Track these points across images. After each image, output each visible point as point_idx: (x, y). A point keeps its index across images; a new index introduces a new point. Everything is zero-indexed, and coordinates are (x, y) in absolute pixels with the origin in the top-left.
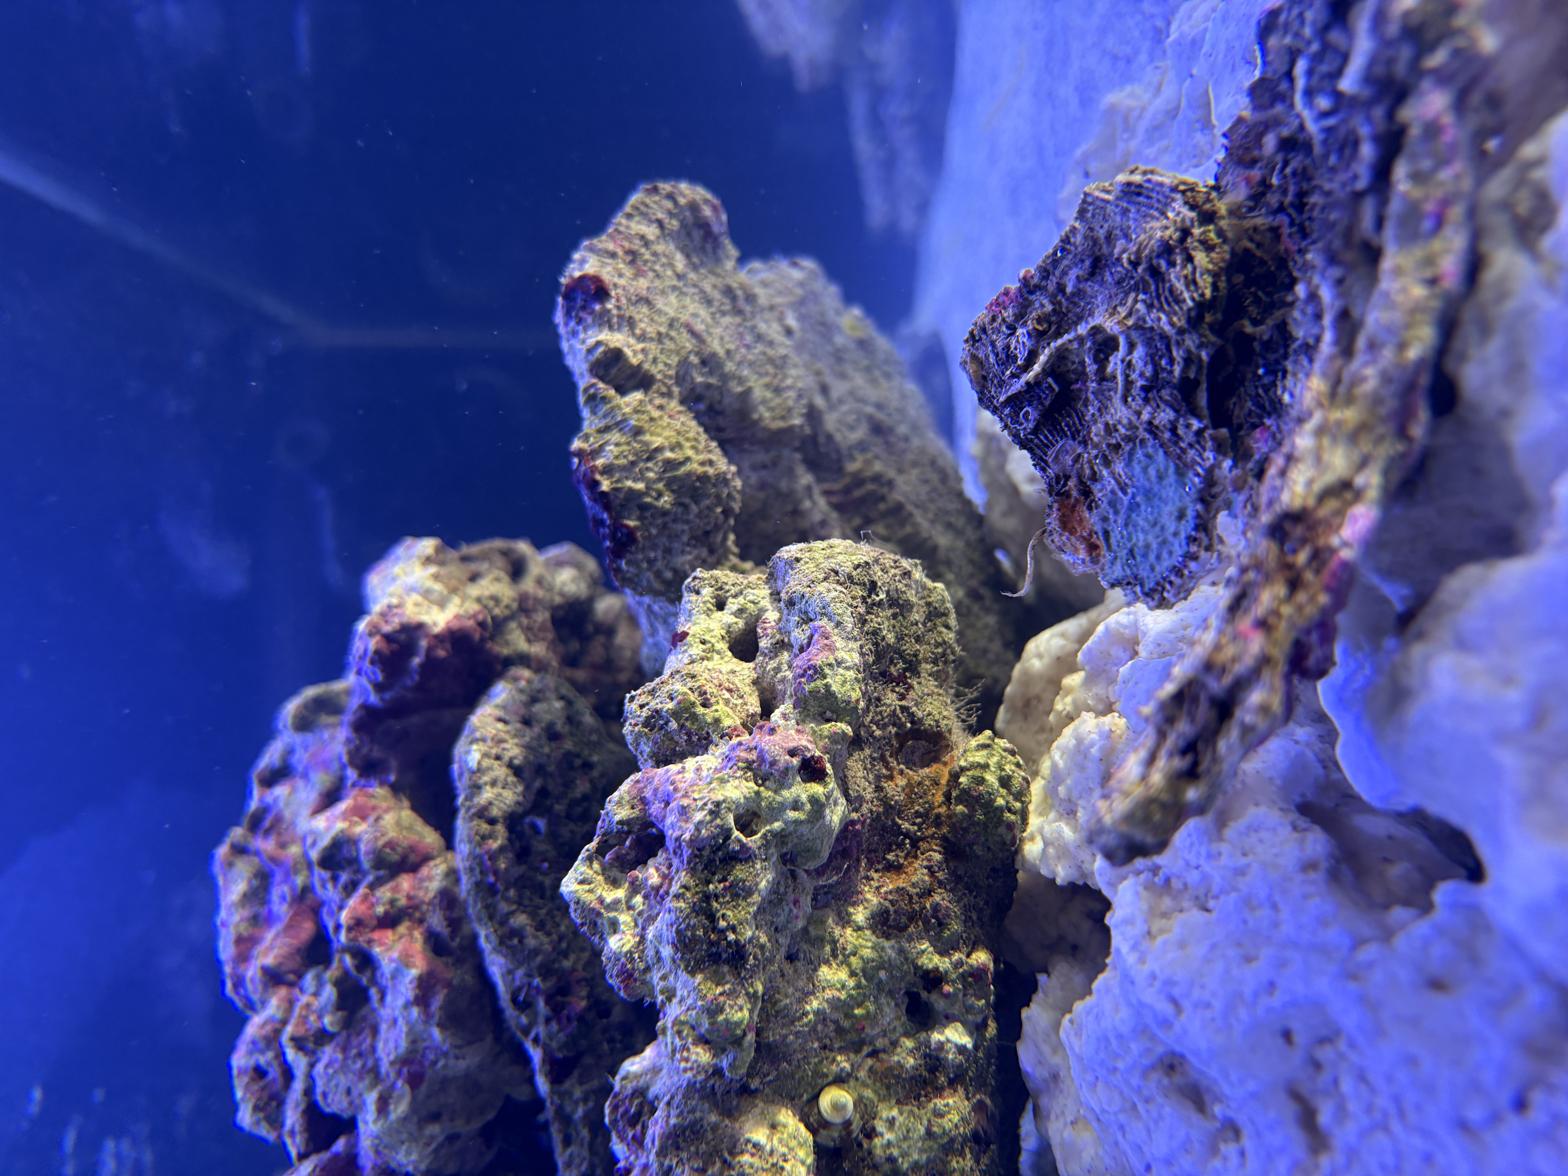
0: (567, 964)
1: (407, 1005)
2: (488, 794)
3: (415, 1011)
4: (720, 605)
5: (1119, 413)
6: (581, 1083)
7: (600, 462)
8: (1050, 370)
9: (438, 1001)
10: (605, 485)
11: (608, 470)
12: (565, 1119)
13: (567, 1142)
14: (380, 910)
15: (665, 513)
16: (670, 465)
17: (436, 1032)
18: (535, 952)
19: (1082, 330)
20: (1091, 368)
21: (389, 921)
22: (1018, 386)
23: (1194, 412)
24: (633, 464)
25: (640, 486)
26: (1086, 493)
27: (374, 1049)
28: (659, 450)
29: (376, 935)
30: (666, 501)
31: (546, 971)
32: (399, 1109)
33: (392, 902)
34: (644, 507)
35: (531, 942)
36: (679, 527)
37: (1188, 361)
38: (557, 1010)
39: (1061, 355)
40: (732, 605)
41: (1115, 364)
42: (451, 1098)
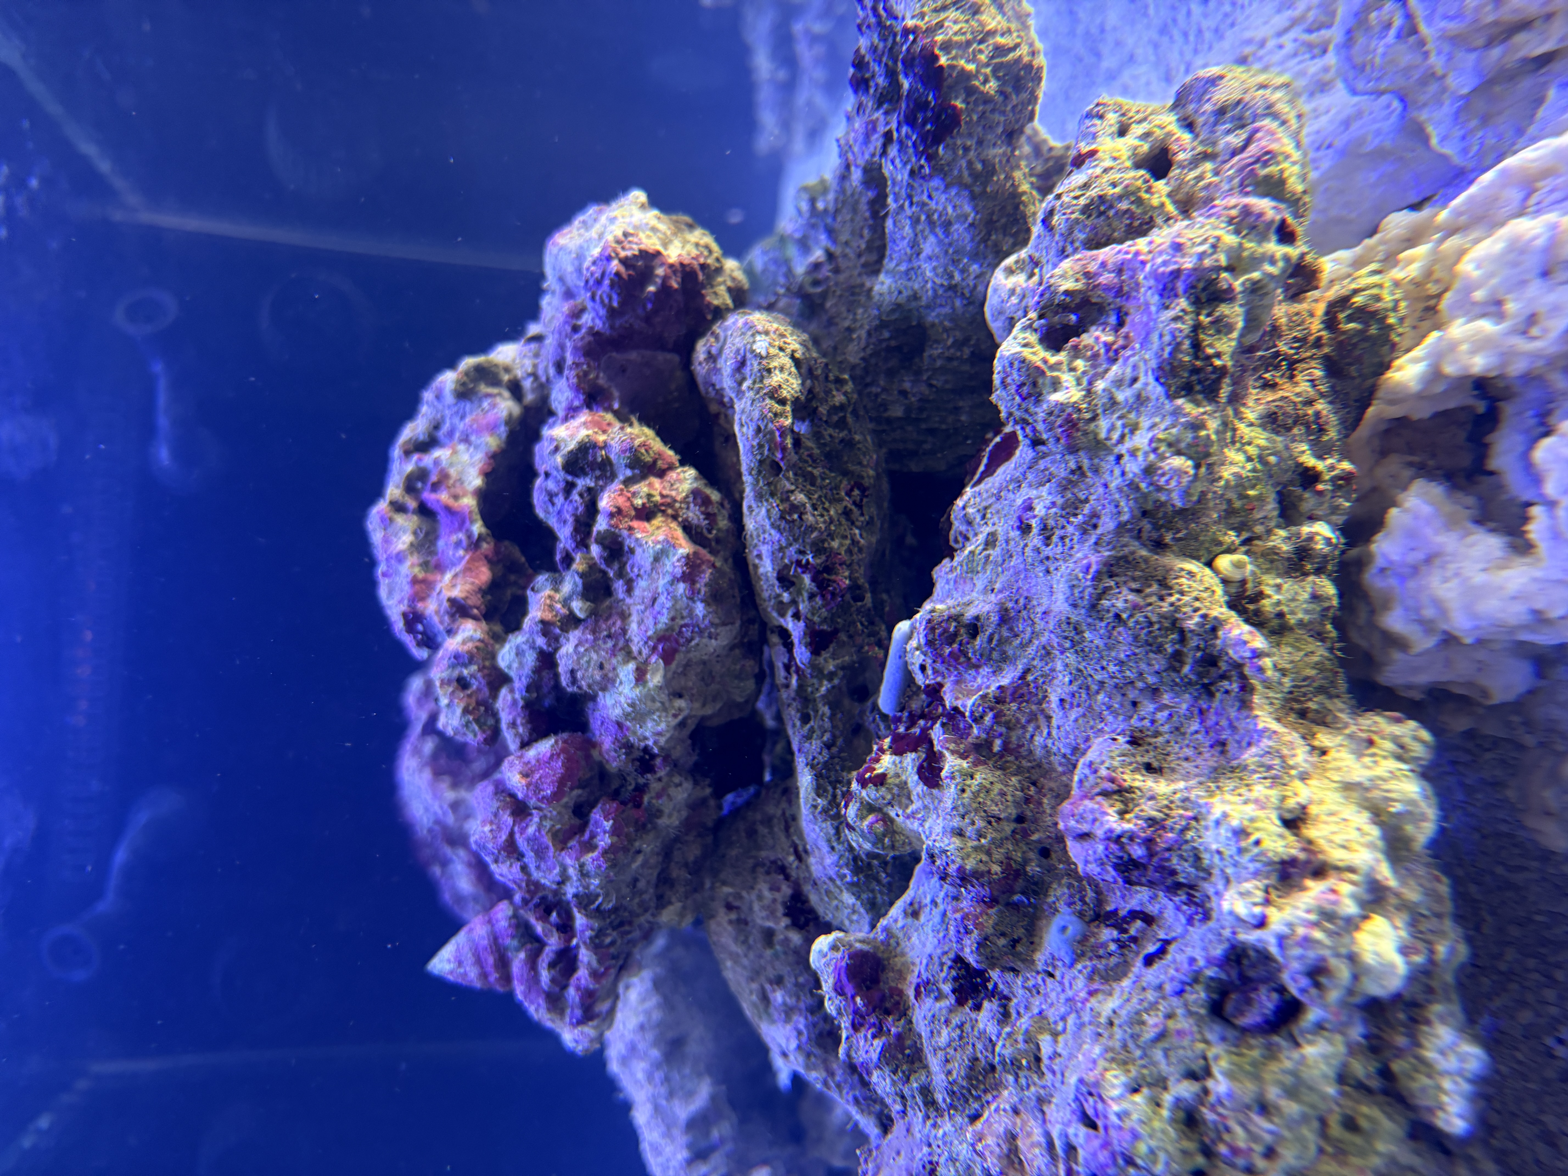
1: (675, 580)
2: (777, 378)
3: (681, 587)
7: (939, 38)
10: (943, 61)
11: (947, 47)
14: (639, 502)
15: (987, 100)
16: (1000, 50)
17: (700, 609)
21: (646, 514)
24: (969, 43)
25: (971, 67)
27: (624, 631)
28: (992, 33)
29: (635, 524)
30: (992, 86)
31: (819, 548)
32: (655, 679)
33: (649, 496)
34: (971, 91)
36: (997, 117)
42: (691, 681)
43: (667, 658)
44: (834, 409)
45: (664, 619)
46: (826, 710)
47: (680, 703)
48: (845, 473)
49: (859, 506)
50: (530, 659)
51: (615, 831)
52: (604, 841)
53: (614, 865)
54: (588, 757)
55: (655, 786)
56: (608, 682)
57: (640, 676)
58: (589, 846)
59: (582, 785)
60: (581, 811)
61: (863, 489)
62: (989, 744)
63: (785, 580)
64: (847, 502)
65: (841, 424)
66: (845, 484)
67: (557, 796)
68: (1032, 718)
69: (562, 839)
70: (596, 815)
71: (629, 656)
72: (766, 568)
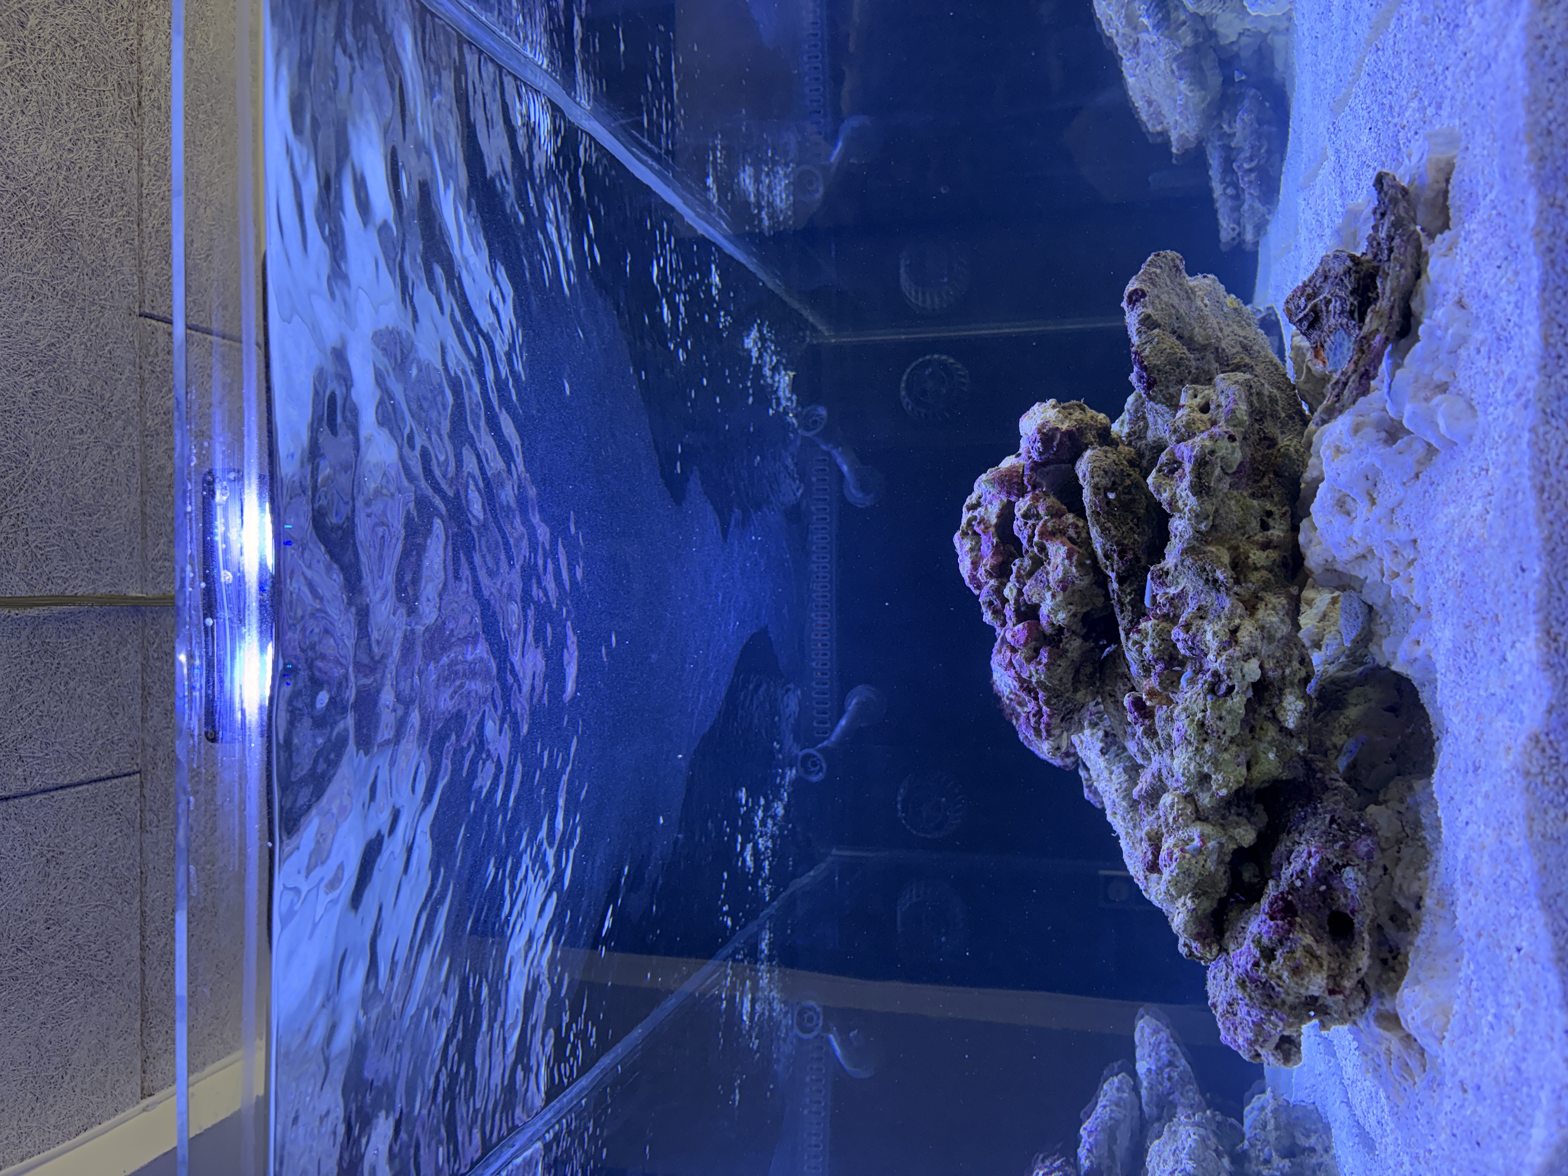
0: (1126, 542)
1: (1064, 559)
3: (1067, 562)
4: (1196, 396)
5: (1332, 321)
6: (1130, 586)
7: (1143, 354)
8: (1312, 310)
9: (1075, 558)
11: (1148, 357)
12: (1122, 604)
13: (1122, 612)
14: (1049, 529)
17: (1074, 570)
18: (1114, 536)
19: (1321, 297)
20: (1324, 308)
21: (1053, 533)
22: (1301, 315)
23: (1354, 319)
24: (1157, 354)
26: (1322, 346)
27: (1047, 579)
30: (1168, 368)
31: (1118, 544)
32: (1059, 598)
34: (1160, 370)
35: (1113, 532)
37: (1352, 304)
38: (1121, 558)
39: (1315, 305)
40: (1199, 396)
41: (1331, 307)
42: (1076, 597)
43: (1064, 589)
44: (1126, 487)
45: (1061, 574)
46: (1130, 608)
47: (1070, 607)
48: (1132, 512)
49: (1137, 525)
50: (1015, 591)
51: (1049, 657)
52: (1045, 661)
53: (1048, 669)
54: (1037, 629)
55: (1065, 640)
56: (1043, 599)
57: (1053, 596)
58: (1039, 663)
59: (1036, 640)
60: (1037, 651)
61: (1139, 519)
62: (1168, 614)
63: (1107, 557)
64: (1131, 524)
65: (1129, 493)
66: (1131, 517)
67: (1025, 644)
68: (1183, 604)
69: (1029, 660)
70: (1042, 651)
71: (1049, 589)
72: (1099, 552)
